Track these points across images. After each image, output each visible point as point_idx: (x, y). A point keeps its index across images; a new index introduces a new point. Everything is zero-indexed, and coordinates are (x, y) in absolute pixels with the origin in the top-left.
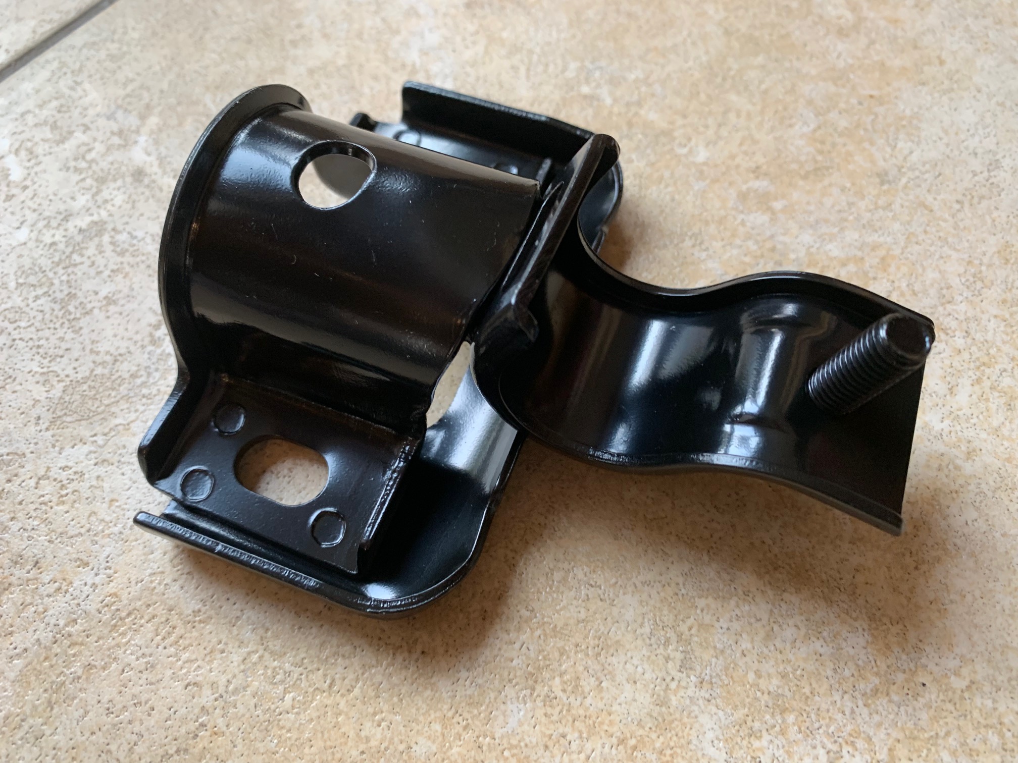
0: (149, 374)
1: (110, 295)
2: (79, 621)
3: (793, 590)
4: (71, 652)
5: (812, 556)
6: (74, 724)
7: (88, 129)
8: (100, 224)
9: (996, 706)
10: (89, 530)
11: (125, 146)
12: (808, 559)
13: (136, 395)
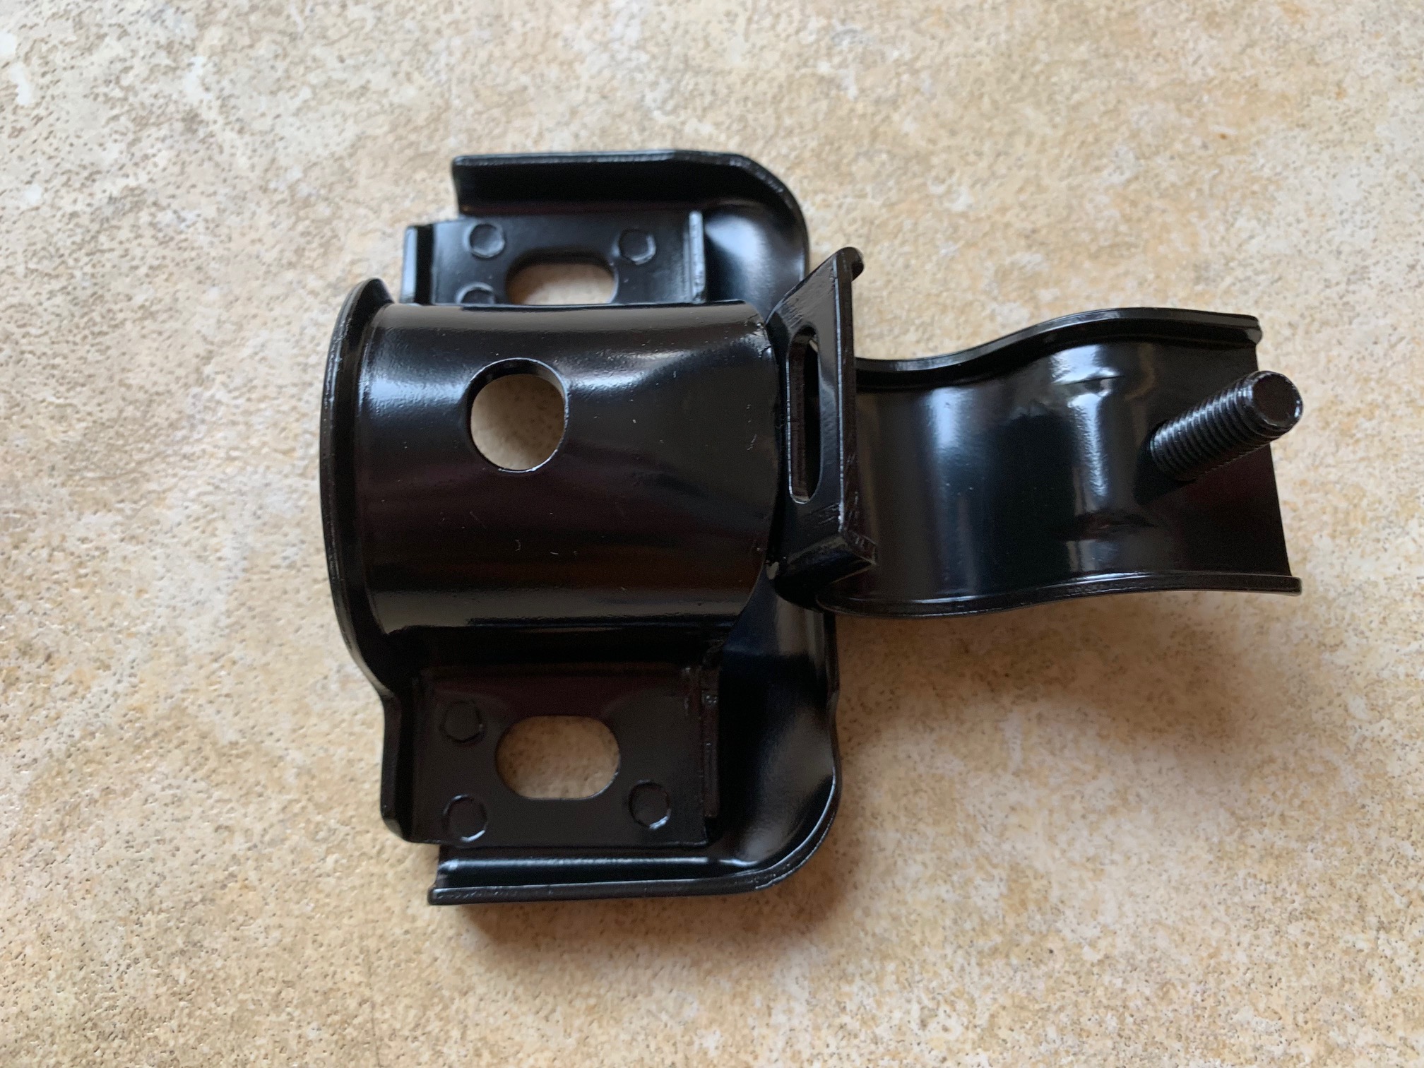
0: (193, 427)
1: (147, 304)
2: (97, 735)
3: (930, 820)
4: (88, 770)
5: (964, 783)
6: (89, 854)
7: (125, 33)
8: (137, 192)
9: (1125, 986)
10: (111, 625)
11: (175, 69)
12: (958, 786)
13: (175, 453)
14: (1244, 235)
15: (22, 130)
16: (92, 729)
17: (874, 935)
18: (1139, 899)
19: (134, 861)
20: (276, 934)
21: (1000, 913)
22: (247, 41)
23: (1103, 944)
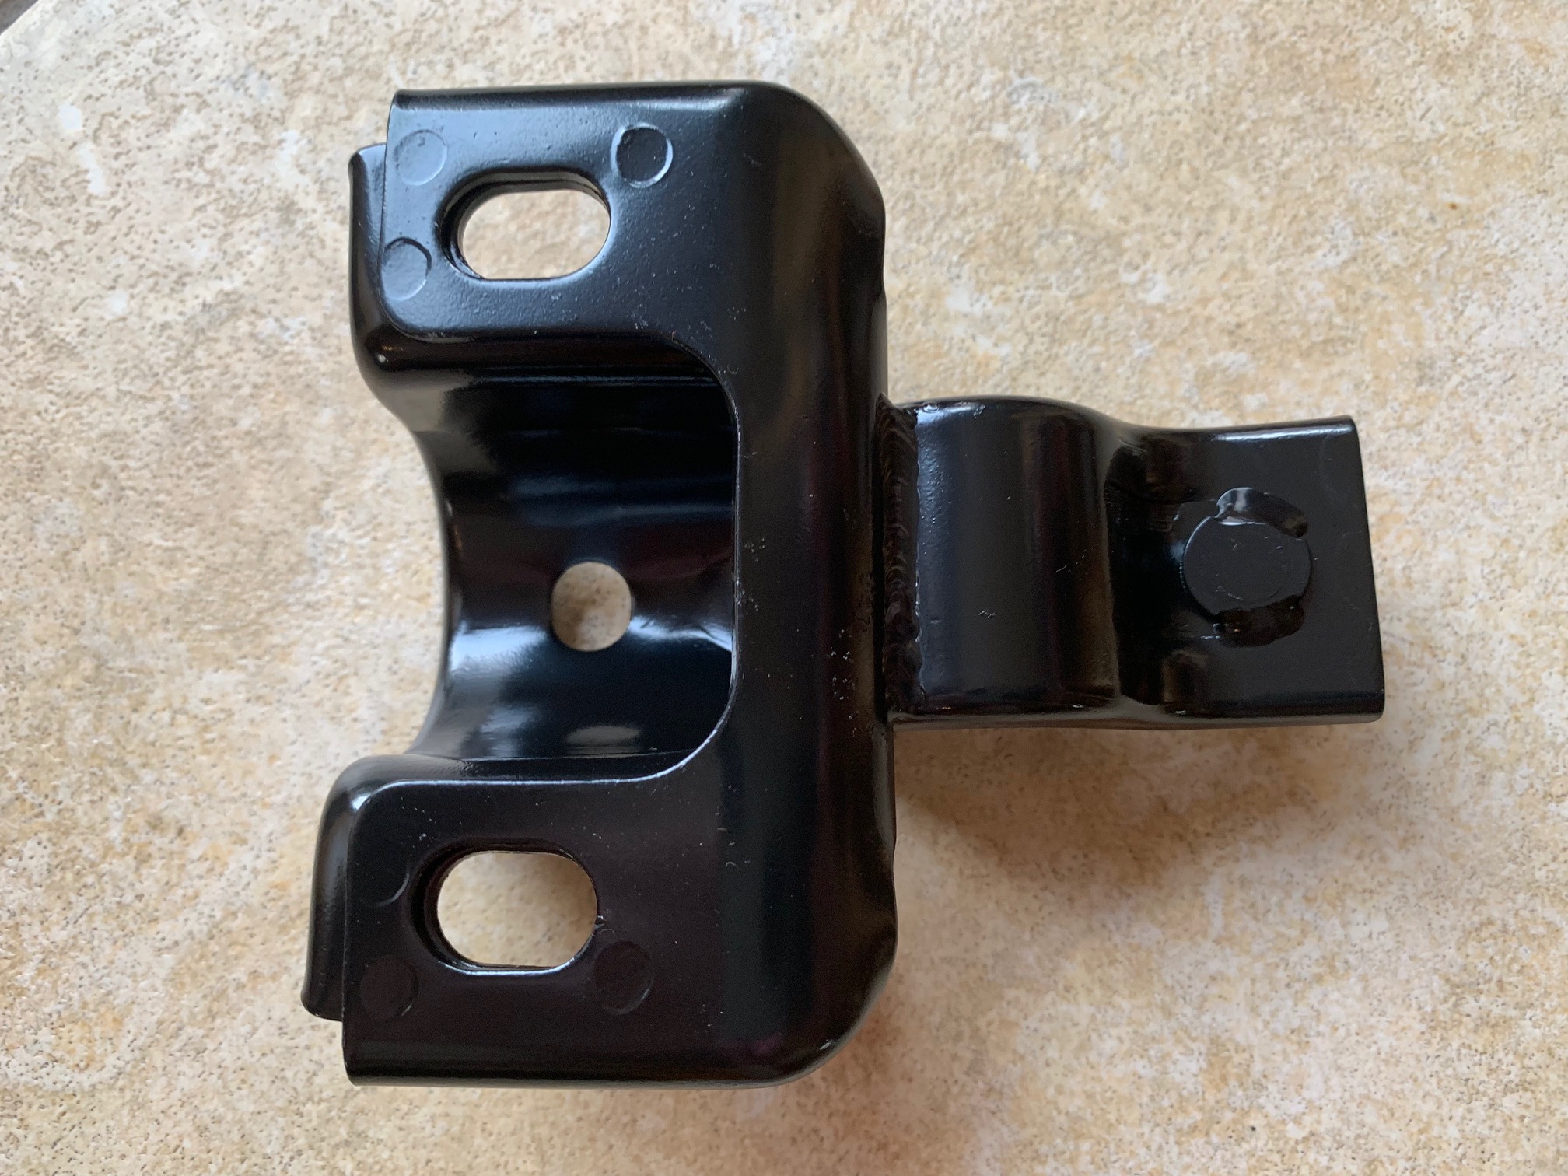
0: (315, 571)
1: (254, 429)
2: (240, 915)
3: (1126, 993)
4: (231, 952)
5: (1162, 953)
6: (242, 1041)
7: (205, 104)
8: (233, 297)
9: (1332, 1164)
10: (244, 795)
11: (265, 147)
12: (1156, 956)
13: (298, 602)
14: (1475, 325)
15: (99, 224)
16: (233, 908)
17: (1067, 1114)
18: (1347, 1073)
19: (289, 1048)
20: (442, 1124)
21: (1200, 1089)
22: (342, 111)
23: (1308, 1120)
